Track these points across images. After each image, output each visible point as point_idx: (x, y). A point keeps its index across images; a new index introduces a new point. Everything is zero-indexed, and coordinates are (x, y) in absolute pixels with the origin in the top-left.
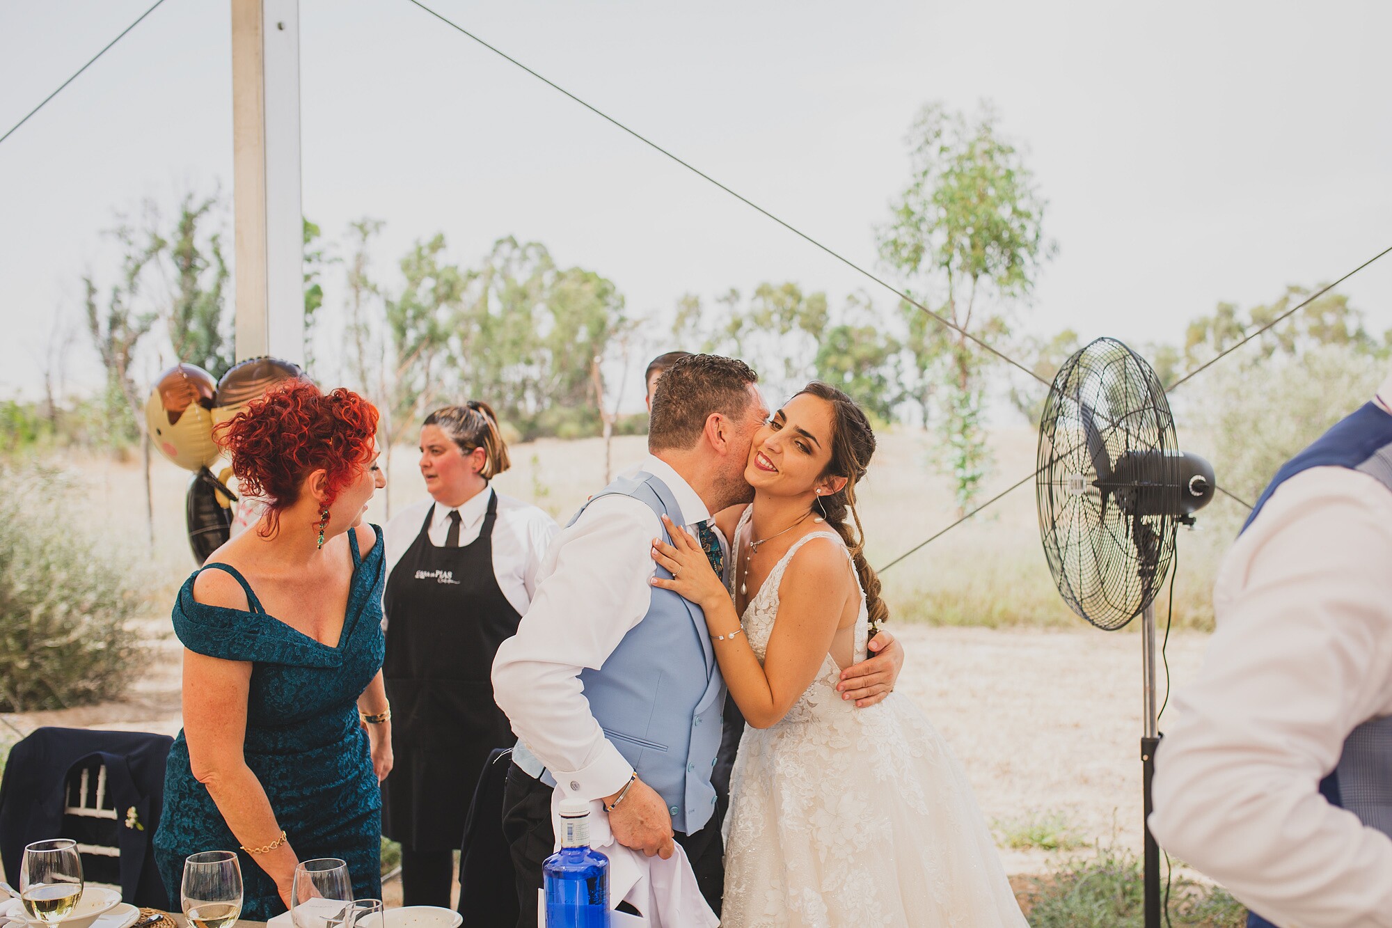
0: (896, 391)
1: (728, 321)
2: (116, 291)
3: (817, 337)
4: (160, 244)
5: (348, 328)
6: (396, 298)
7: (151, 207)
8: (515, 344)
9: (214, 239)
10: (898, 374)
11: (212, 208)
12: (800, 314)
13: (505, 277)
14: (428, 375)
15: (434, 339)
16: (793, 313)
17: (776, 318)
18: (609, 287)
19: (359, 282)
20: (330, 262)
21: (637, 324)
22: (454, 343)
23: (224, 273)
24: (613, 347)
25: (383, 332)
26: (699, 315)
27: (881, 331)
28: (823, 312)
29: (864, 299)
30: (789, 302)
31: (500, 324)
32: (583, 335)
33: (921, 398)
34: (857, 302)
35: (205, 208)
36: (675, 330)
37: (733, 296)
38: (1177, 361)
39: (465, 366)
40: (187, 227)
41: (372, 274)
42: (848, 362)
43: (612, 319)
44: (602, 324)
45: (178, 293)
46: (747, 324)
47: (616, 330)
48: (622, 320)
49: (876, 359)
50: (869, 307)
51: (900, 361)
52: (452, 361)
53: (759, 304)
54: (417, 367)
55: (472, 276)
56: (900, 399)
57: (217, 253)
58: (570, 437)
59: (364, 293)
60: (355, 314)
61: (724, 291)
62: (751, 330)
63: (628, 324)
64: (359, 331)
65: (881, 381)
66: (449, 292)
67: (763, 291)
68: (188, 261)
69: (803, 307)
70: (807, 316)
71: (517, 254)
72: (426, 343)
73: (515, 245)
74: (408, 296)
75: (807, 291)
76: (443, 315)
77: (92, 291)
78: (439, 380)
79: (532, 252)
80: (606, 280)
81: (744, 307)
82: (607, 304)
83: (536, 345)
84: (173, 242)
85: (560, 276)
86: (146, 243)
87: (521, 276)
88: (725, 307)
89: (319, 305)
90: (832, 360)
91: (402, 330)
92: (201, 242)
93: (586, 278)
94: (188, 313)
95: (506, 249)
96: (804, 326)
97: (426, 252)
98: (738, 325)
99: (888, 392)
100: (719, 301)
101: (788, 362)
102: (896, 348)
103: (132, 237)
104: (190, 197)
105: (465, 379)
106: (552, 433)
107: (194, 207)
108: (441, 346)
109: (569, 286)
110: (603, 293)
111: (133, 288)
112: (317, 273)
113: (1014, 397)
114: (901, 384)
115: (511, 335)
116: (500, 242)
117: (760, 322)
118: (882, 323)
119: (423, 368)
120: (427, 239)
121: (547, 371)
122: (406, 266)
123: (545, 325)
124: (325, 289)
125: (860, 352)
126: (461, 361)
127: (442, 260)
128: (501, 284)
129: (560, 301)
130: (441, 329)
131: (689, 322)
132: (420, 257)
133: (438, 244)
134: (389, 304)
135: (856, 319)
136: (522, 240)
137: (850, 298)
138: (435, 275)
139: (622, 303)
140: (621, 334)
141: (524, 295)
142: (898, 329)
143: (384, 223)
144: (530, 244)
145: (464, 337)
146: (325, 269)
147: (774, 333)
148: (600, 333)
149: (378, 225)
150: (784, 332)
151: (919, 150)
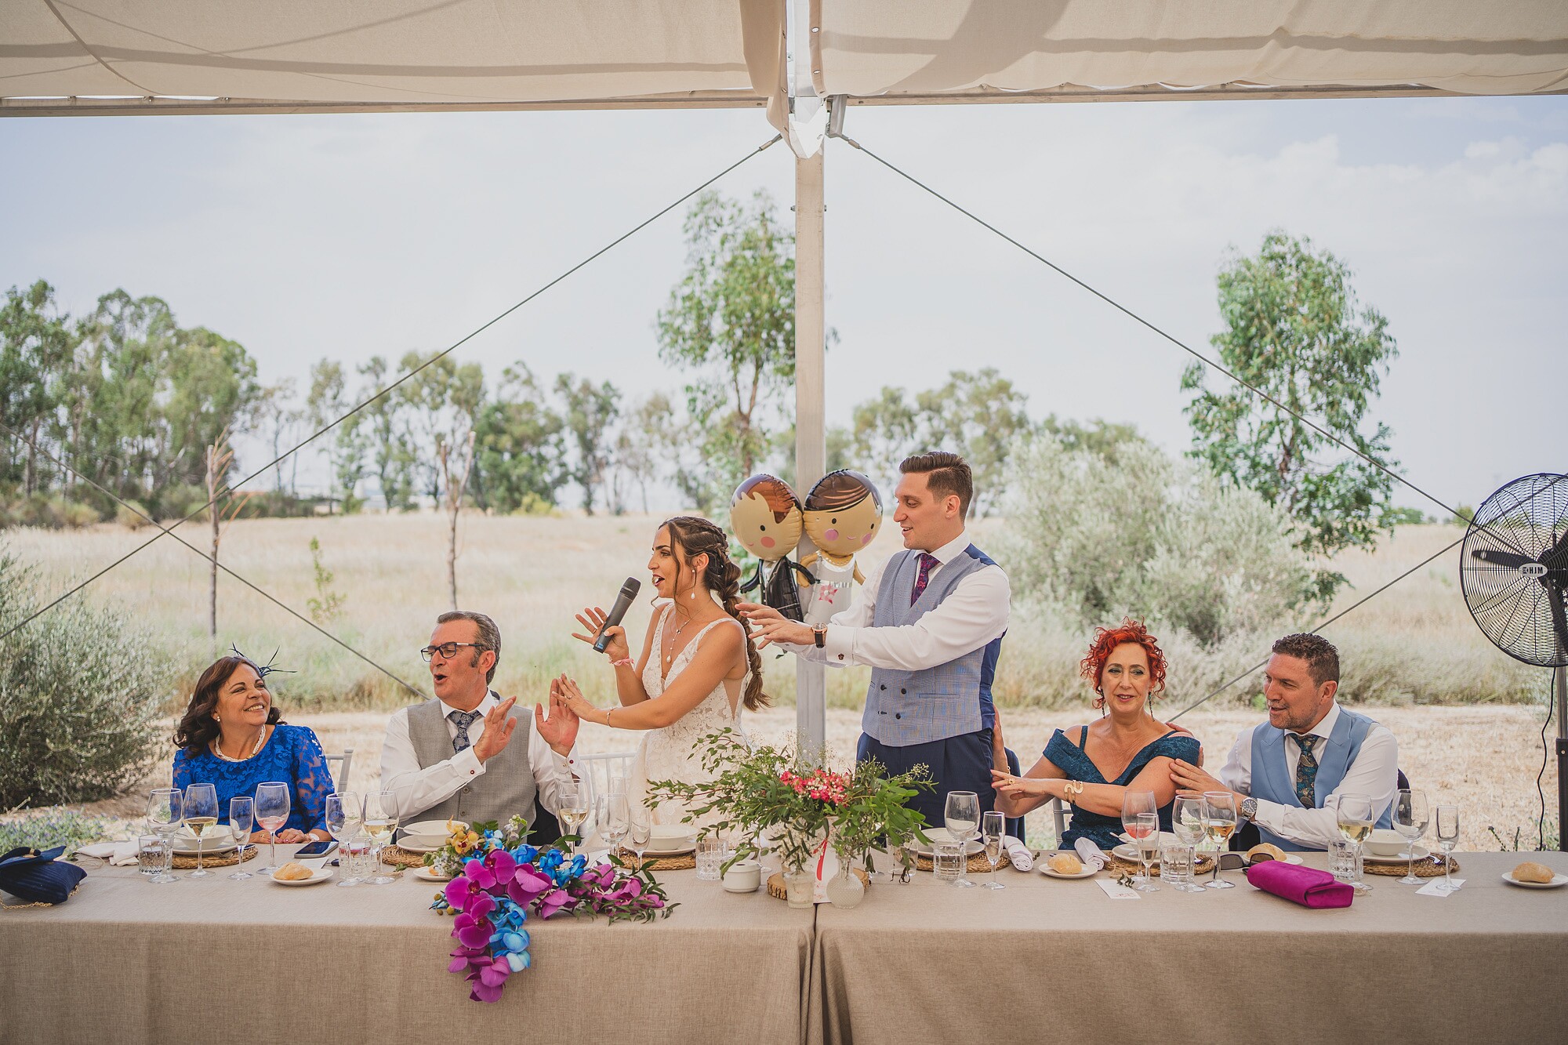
0: (557, 472)
1: (373, 393)
3: (472, 413)
8: (133, 412)
10: (562, 453)
12: (451, 386)
13: (118, 340)
14: (33, 446)
15: (41, 405)
16: (445, 386)
17: (426, 391)
18: (237, 351)
21: (270, 393)
22: (62, 412)
24: (242, 418)
26: (341, 385)
27: (542, 407)
28: (478, 388)
29: (523, 374)
30: (441, 375)
31: (115, 389)
32: (208, 406)
33: (583, 480)
34: (517, 377)
36: (312, 402)
37: (377, 366)
39: (76, 437)
42: (506, 442)
43: (244, 385)
44: (232, 394)
46: (394, 400)
47: (247, 400)
48: (253, 388)
49: (539, 436)
50: (528, 382)
51: (561, 441)
52: (59, 432)
53: (408, 377)
55: (86, 332)
56: (562, 480)
58: (199, 519)
61: (365, 361)
62: (401, 405)
63: (261, 393)
65: (542, 459)
66: (58, 352)
67: (411, 362)
69: (456, 381)
70: (457, 390)
71: (129, 311)
73: (128, 302)
75: (460, 362)
76: (51, 379)
78: (45, 452)
79: (146, 308)
80: (233, 343)
81: (389, 378)
82: (236, 371)
83: (157, 414)
85: (182, 337)
87: (137, 336)
88: (369, 379)
90: (490, 439)
93: (212, 340)
95: (115, 307)
96: (457, 401)
97: (27, 305)
98: (384, 398)
99: (550, 472)
100: (362, 372)
101: (439, 437)
102: (558, 427)
106: (179, 512)
108: (46, 414)
109: (193, 349)
110: (232, 356)
113: (682, 479)
114: (563, 465)
115: (128, 402)
116: (107, 298)
117: (408, 395)
118: (543, 401)
120: (27, 289)
121: (169, 444)
123: (165, 396)
125: (518, 430)
126: (70, 432)
128: (110, 345)
129: (181, 367)
130: (49, 391)
131: (329, 393)
133: (41, 294)
135: (514, 394)
136: (135, 296)
137: (507, 372)
138: (38, 330)
139: (253, 371)
140: (252, 404)
141: (142, 357)
142: (559, 406)
144: (144, 300)
145: (74, 403)
147: (425, 408)
148: (231, 401)
150: (435, 408)
151: (696, 239)
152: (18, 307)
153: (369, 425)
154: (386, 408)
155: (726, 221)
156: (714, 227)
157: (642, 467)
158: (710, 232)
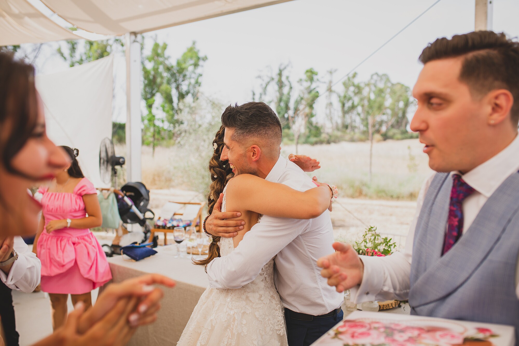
2: (261, 94)
4: (273, 79)
5: (327, 104)
6: (342, 94)
7: (270, 68)
8: (379, 108)
9: (288, 77)
11: (288, 67)
13: (375, 86)
14: (351, 119)
15: (353, 107)
18: (408, 89)
19: (330, 90)
20: (322, 82)
22: (359, 109)
23: (291, 88)
24: (411, 109)
25: (337, 105)
31: (375, 101)
32: (401, 104)
39: (363, 116)
40: (280, 74)
41: (334, 87)
44: (408, 101)
45: (278, 94)
52: (359, 114)
54: (347, 116)
55: (366, 85)
57: (289, 82)
58: (398, 139)
59: (331, 93)
60: (329, 100)
64: (330, 105)
66: (359, 91)
68: (281, 85)
71: (379, 78)
72: (351, 109)
73: (378, 75)
74: (346, 94)
76: (356, 100)
77: (254, 94)
78: (355, 120)
79: (383, 77)
80: (407, 86)
83: (386, 108)
84: (276, 78)
85: (393, 85)
86: (268, 79)
87: (381, 85)
89: (318, 97)
91: (343, 105)
92: (284, 79)
93: (401, 86)
94: (280, 100)
95: (375, 77)
97: (351, 78)
103: (263, 78)
104: (281, 64)
105: (363, 120)
106: (391, 138)
107: (282, 67)
108: (355, 110)
109: (397, 88)
111: (265, 94)
112: (318, 87)
115: (377, 105)
116: (373, 75)
119: (349, 117)
120: (351, 74)
121: (390, 117)
122: (344, 84)
123: (388, 102)
124: (320, 92)
126: (361, 114)
127: (356, 80)
128: (373, 88)
129: (394, 93)
130: (356, 103)
132: (349, 81)
133: (355, 75)
134: (339, 97)
136: (380, 74)
138: (354, 85)
141: (381, 91)
144: (383, 75)
145: (363, 106)
146: (320, 85)
148: (407, 104)
149: (336, 71)
152: (349, 79)
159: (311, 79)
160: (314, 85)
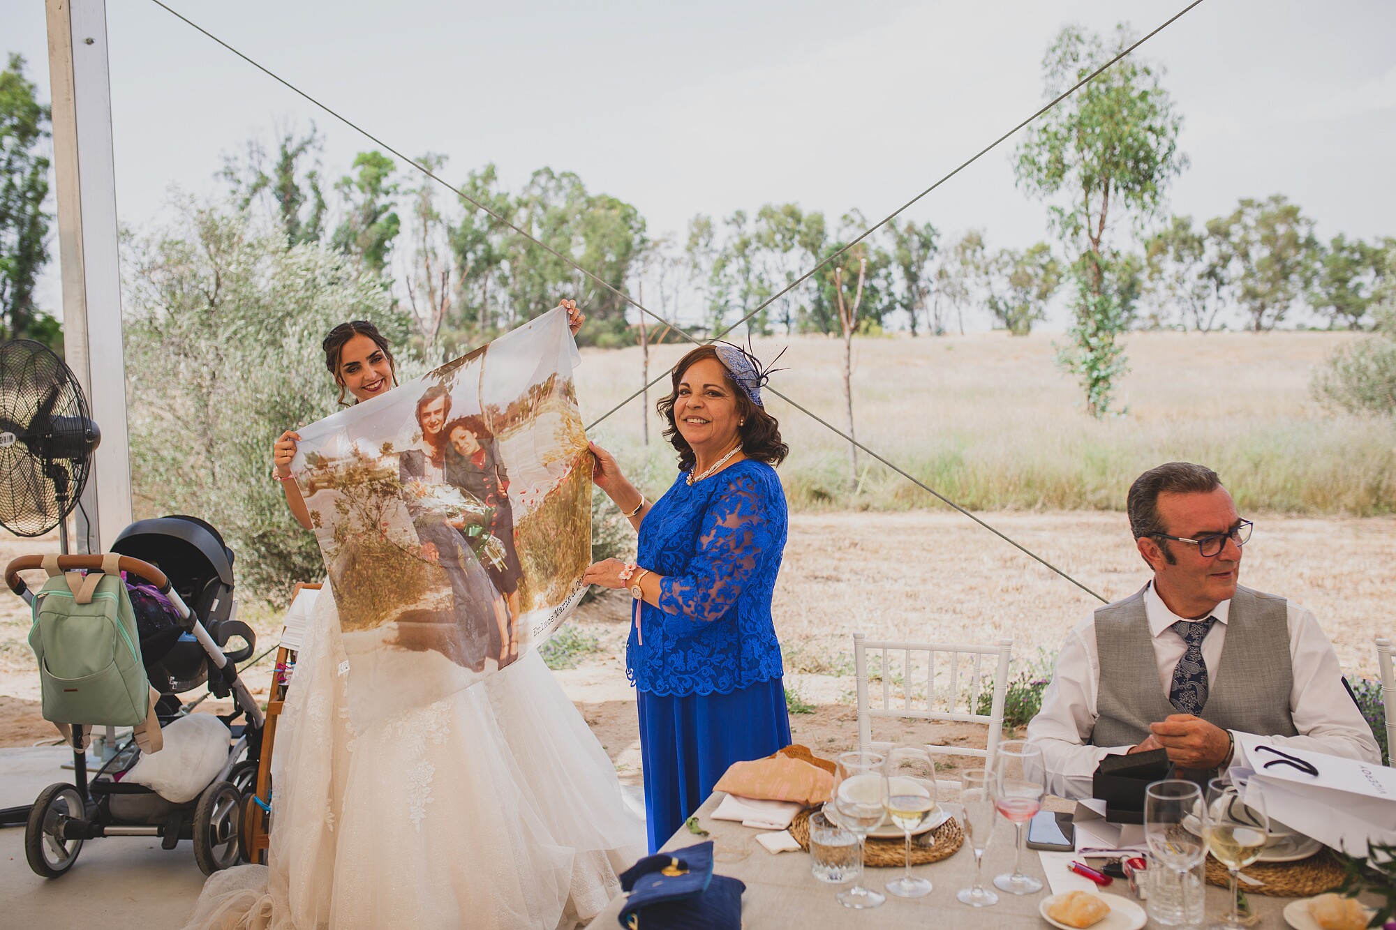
0: (886, 300)
1: (737, 240)
3: (815, 253)
4: (264, 181)
5: (418, 252)
6: (457, 225)
7: (256, 150)
8: (556, 264)
9: (311, 176)
10: (889, 284)
11: (309, 148)
12: (799, 232)
13: (544, 207)
14: (485, 293)
15: (491, 260)
16: (794, 232)
17: (778, 237)
18: (631, 212)
19: (427, 214)
20: (405, 193)
21: (656, 244)
22: (505, 265)
23: (321, 206)
24: (635, 266)
25: (447, 256)
26: (711, 235)
27: (873, 247)
28: (821, 232)
29: (858, 219)
30: (790, 223)
31: (543, 246)
32: (611, 257)
33: (908, 307)
34: (852, 221)
35: (302, 148)
36: (689, 249)
37: (739, 218)
38: (1141, 269)
39: (515, 284)
40: (286, 167)
41: (437, 205)
42: (844, 276)
43: (637, 239)
44: (628, 245)
45: (282, 225)
46: (754, 245)
47: (640, 251)
48: (643, 241)
49: (871, 272)
51: (890, 274)
52: (503, 281)
53: (764, 226)
54: (476, 286)
55: (522, 204)
56: (890, 308)
57: (315, 189)
58: (607, 346)
59: (430, 223)
60: (424, 240)
61: (730, 215)
62: (758, 249)
63: (650, 244)
64: (427, 254)
65: (874, 291)
66: (501, 219)
67: (766, 213)
68: (289, 197)
69: (802, 228)
70: (806, 235)
71: (552, 184)
72: (485, 264)
73: (552, 177)
74: (468, 223)
75: (806, 211)
76: (496, 240)
78: (493, 297)
79: (565, 181)
80: (628, 206)
81: (750, 228)
82: (631, 228)
83: (575, 265)
84: (275, 180)
85: (591, 203)
86: (253, 180)
87: (558, 203)
88: (733, 229)
89: (397, 232)
90: (828, 273)
91: (462, 252)
92: (299, 178)
93: (612, 204)
95: (543, 180)
96: (805, 245)
97: (479, 183)
98: (746, 244)
99: (881, 300)
100: (728, 223)
101: (790, 274)
102: (885, 261)
103: (240, 175)
104: (288, 139)
105: (514, 296)
107: (290, 149)
108: (494, 267)
109: (601, 212)
110: (628, 217)
112: (392, 204)
113: (993, 304)
114: (891, 294)
115: (553, 256)
116: (537, 174)
117: (765, 241)
118: (875, 242)
119: (480, 287)
120: (480, 171)
121: (581, 287)
122: (463, 197)
123: (579, 251)
124: (401, 217)
125: (854, 266)
126: (511, 280)
127: (494, 189)
128: (539, 210)
129: (591, 226)
130: (496, 252)
131: (702, 242)
132: (475, 188)
133: (490, 175)
134: (450, 230)
135: (848, 235)
136: (557, 171)
137: (845, 217)
138: (487, 203)
139: (643, 227)
140: (643, 254)
141: (563, 221)
142: (888, 245)
143: (447, 158)
144: (564, 175)
145: (514, 259)
146: (400, 199)
147: (778, 252)
148: (627, 252)
150: (786, 250)
151: (1052, 74)
152: (475, 185)
153: (733, 268)
154: (747, 252)
155: (1082, 56)
156: (1070, 62)
157: (959, 294)
158: (1065, 67)
159: (373, 186)
160: (382, 200)
